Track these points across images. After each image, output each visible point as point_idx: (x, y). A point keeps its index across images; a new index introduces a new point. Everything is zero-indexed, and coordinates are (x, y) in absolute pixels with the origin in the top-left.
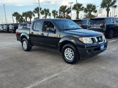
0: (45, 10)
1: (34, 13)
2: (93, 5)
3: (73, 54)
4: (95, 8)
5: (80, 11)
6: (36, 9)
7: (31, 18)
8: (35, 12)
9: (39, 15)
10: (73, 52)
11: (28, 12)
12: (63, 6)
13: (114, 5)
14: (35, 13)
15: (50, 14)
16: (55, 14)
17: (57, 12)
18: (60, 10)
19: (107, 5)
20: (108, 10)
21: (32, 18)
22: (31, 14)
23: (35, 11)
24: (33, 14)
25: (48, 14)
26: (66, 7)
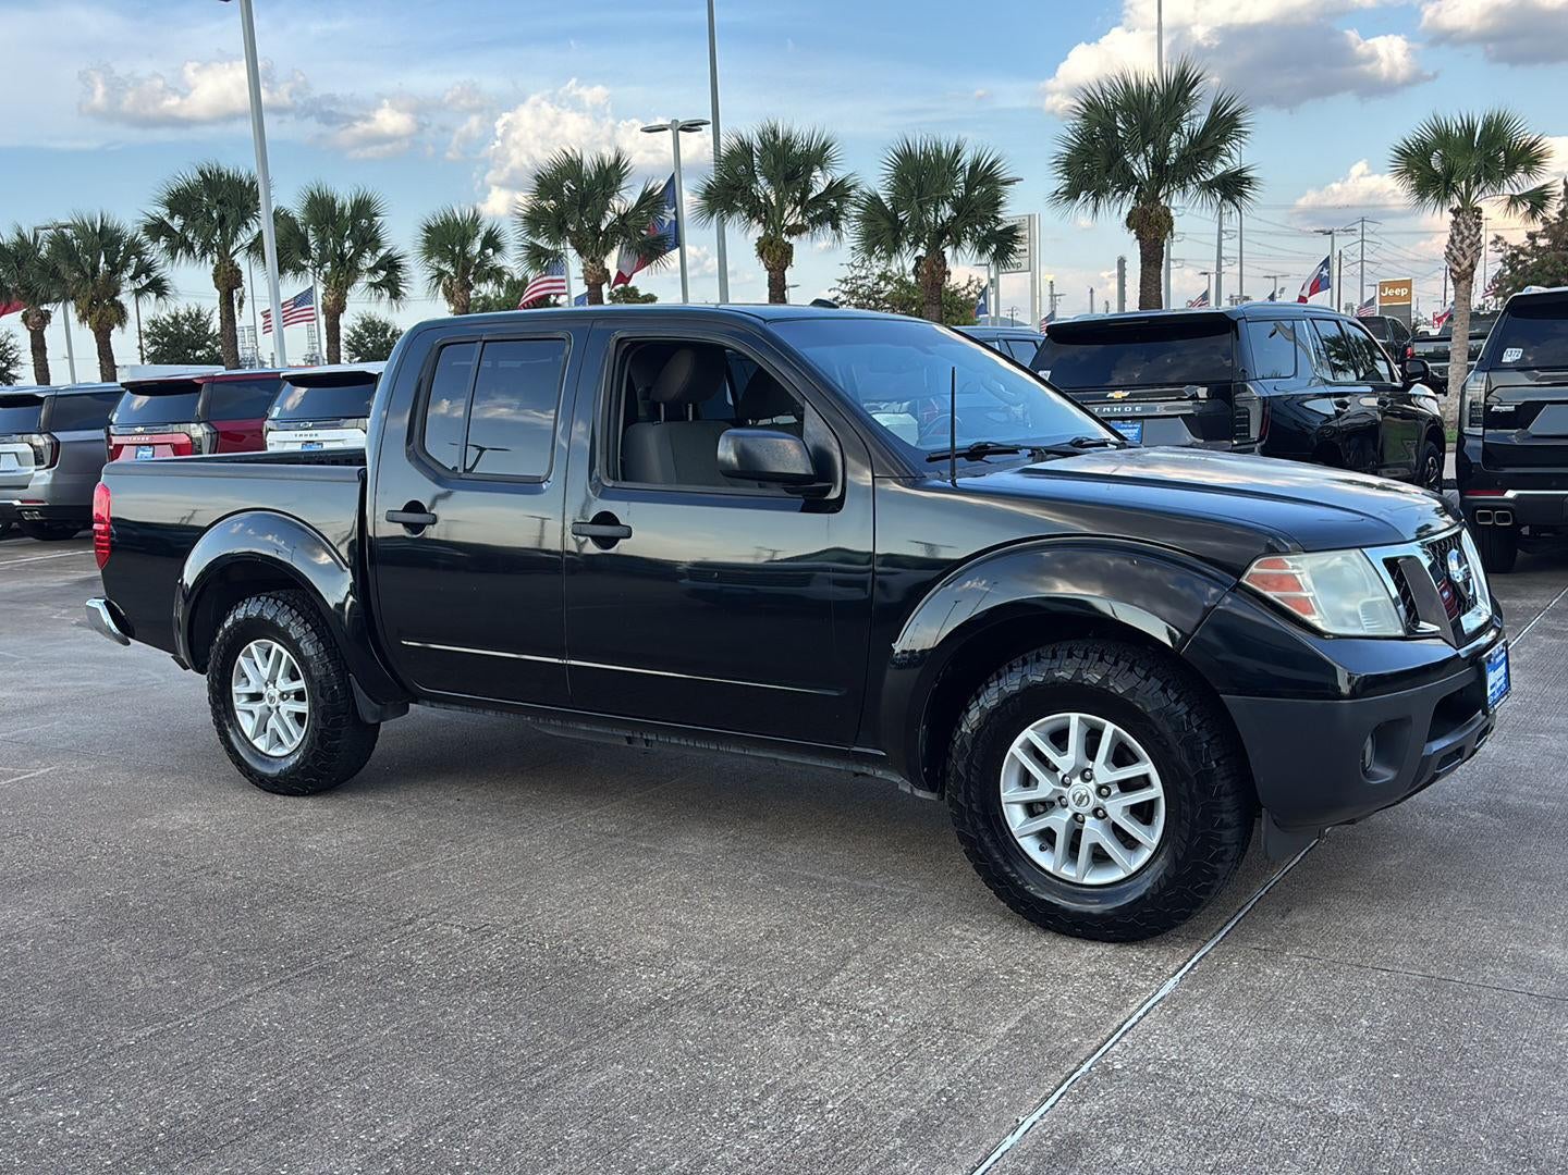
0: (321, 208)
1: (156, 251)
2: (967, 158)
3: (1156, 791)
4: (994, 203)
5: (796, 230)
6: (180, 202)
7: (104, 316)
8: (178, 244)
9: (229, 281)
10: (1147, 767)
11: (60, 243)
12: (571, 168)
13: (1219, 169)
14: (172, 251)
15: (391, 265)
16: (466, 271)
17: (492, 241)
18: (534, 220)
19: (1141, 168)
20: (1152, 229)
21: (121, 315)
22: (116, 269)
23: (177, 223)
24: (145, 269)
25: (368, 261)
26: (610, 175)
